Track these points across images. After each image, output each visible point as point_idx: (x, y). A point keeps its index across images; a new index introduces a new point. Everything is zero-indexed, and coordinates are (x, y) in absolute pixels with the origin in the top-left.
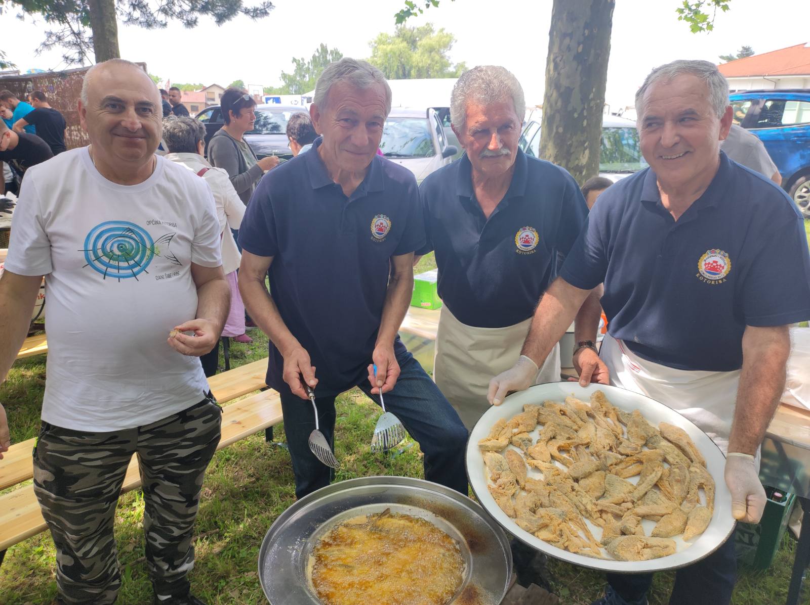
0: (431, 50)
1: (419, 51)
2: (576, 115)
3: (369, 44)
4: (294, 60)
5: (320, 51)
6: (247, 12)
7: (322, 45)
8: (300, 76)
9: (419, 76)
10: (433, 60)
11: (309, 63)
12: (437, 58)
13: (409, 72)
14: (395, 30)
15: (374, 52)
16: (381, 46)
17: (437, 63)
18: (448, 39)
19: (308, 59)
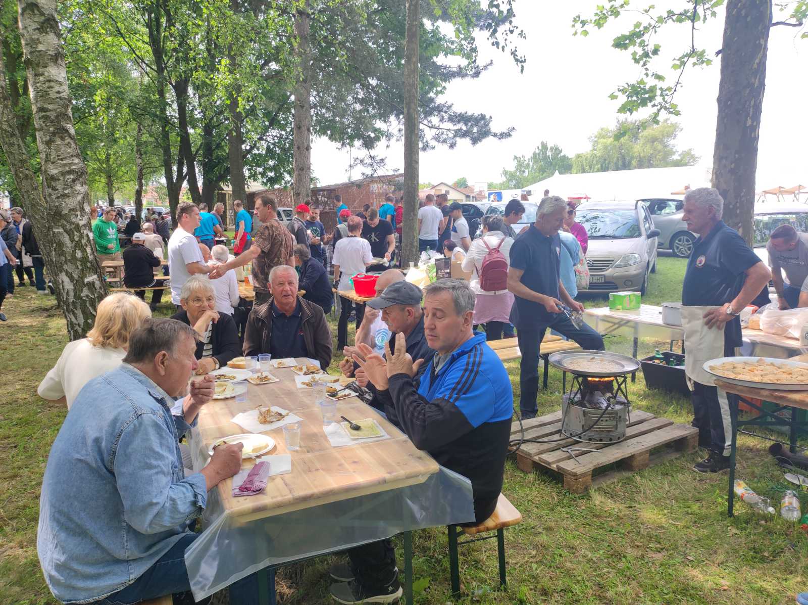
0: (653, 140)
1: (641, 142)
2: (731, 206)
3: (589, 138)
4: (516, 158)
5: (540, 148)
6: (495, 135)
7: (542, 144)
8: (520, 171)
9: (641, 166)
10: (655, 150)
11: (529, 160)
12: (660, 147)
13: (630, 162)
14: (616, 124)
15: (594, 146)
16: (602, 140)
17: (659, 152)
18: (672, 129)
19: (529, 155)
